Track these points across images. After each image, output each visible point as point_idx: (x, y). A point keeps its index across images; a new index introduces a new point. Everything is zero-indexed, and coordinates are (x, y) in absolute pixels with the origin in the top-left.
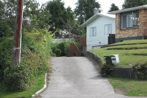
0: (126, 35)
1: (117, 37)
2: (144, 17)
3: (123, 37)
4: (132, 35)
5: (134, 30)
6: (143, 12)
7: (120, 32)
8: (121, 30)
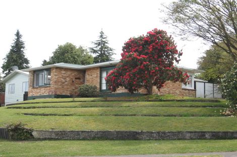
0: (38, 93)
1: (30, 95)
2: (55, 75)
3: (35, 95)
4: (43, 93)
5: (46, 88)
6: (54, 70)
7: (33, 90)
8: (33, 88)
